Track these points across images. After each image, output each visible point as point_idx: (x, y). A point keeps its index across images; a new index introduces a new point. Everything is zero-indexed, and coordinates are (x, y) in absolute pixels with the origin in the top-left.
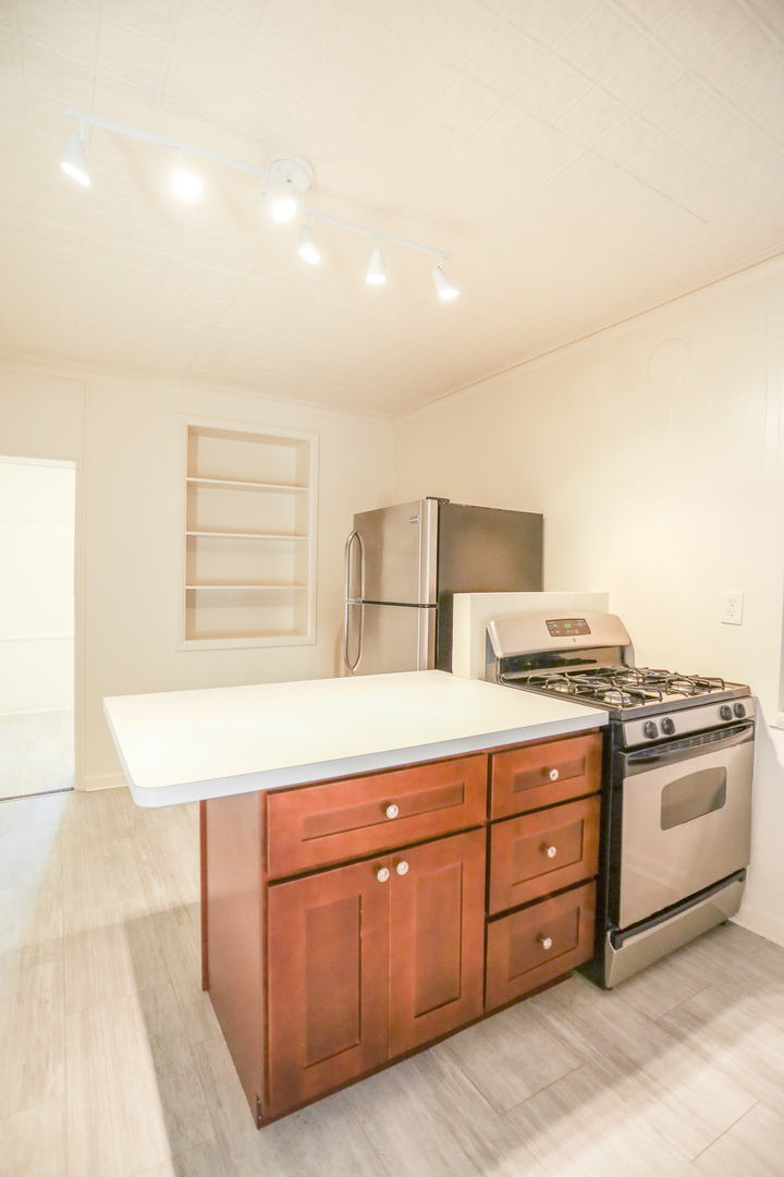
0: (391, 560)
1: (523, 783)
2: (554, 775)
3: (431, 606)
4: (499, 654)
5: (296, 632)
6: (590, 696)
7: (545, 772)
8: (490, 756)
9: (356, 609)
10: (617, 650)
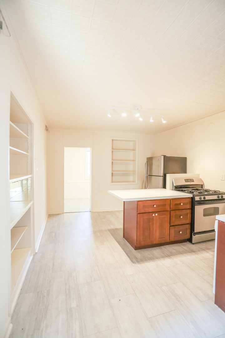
0: (154, 167)
1: (176, 205)
2: (182, 204)
3: (162, 176)
4: (175, 185)
5: (133, 182)
6: (191, 192)
7: (180, 204)
8: (170, 200)
9: (147, 177)
10: (201, 185)
